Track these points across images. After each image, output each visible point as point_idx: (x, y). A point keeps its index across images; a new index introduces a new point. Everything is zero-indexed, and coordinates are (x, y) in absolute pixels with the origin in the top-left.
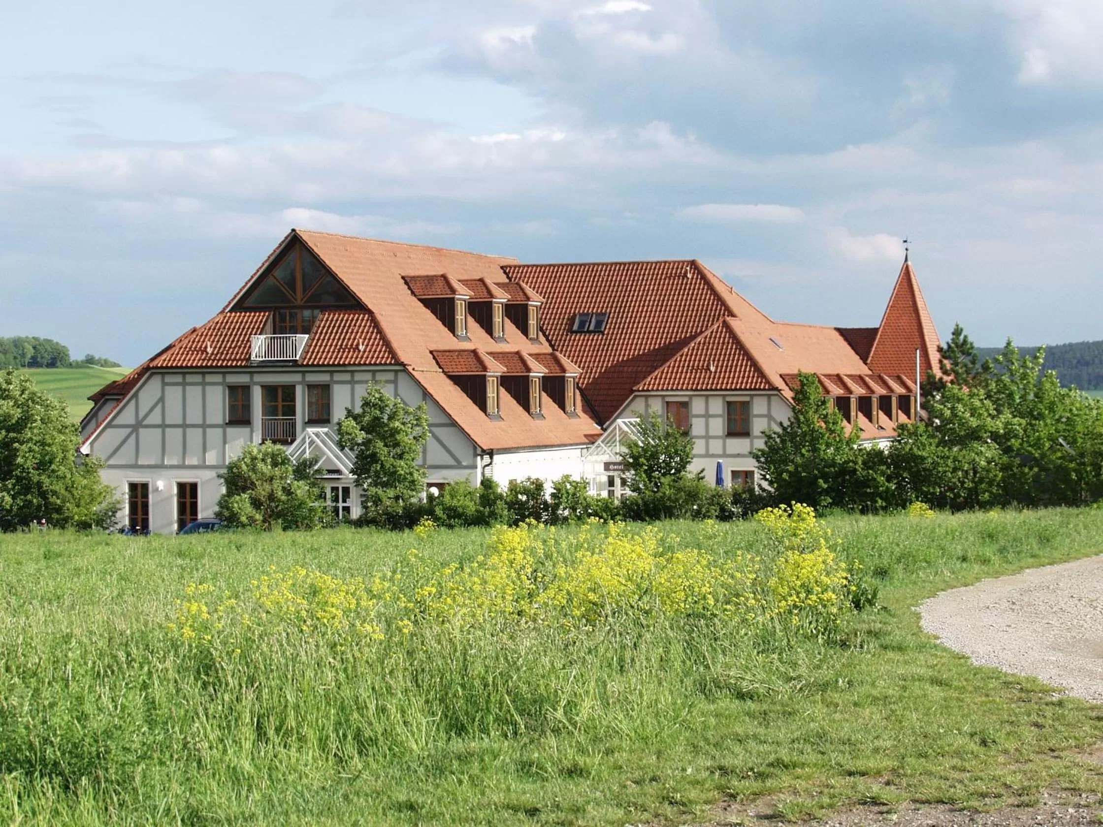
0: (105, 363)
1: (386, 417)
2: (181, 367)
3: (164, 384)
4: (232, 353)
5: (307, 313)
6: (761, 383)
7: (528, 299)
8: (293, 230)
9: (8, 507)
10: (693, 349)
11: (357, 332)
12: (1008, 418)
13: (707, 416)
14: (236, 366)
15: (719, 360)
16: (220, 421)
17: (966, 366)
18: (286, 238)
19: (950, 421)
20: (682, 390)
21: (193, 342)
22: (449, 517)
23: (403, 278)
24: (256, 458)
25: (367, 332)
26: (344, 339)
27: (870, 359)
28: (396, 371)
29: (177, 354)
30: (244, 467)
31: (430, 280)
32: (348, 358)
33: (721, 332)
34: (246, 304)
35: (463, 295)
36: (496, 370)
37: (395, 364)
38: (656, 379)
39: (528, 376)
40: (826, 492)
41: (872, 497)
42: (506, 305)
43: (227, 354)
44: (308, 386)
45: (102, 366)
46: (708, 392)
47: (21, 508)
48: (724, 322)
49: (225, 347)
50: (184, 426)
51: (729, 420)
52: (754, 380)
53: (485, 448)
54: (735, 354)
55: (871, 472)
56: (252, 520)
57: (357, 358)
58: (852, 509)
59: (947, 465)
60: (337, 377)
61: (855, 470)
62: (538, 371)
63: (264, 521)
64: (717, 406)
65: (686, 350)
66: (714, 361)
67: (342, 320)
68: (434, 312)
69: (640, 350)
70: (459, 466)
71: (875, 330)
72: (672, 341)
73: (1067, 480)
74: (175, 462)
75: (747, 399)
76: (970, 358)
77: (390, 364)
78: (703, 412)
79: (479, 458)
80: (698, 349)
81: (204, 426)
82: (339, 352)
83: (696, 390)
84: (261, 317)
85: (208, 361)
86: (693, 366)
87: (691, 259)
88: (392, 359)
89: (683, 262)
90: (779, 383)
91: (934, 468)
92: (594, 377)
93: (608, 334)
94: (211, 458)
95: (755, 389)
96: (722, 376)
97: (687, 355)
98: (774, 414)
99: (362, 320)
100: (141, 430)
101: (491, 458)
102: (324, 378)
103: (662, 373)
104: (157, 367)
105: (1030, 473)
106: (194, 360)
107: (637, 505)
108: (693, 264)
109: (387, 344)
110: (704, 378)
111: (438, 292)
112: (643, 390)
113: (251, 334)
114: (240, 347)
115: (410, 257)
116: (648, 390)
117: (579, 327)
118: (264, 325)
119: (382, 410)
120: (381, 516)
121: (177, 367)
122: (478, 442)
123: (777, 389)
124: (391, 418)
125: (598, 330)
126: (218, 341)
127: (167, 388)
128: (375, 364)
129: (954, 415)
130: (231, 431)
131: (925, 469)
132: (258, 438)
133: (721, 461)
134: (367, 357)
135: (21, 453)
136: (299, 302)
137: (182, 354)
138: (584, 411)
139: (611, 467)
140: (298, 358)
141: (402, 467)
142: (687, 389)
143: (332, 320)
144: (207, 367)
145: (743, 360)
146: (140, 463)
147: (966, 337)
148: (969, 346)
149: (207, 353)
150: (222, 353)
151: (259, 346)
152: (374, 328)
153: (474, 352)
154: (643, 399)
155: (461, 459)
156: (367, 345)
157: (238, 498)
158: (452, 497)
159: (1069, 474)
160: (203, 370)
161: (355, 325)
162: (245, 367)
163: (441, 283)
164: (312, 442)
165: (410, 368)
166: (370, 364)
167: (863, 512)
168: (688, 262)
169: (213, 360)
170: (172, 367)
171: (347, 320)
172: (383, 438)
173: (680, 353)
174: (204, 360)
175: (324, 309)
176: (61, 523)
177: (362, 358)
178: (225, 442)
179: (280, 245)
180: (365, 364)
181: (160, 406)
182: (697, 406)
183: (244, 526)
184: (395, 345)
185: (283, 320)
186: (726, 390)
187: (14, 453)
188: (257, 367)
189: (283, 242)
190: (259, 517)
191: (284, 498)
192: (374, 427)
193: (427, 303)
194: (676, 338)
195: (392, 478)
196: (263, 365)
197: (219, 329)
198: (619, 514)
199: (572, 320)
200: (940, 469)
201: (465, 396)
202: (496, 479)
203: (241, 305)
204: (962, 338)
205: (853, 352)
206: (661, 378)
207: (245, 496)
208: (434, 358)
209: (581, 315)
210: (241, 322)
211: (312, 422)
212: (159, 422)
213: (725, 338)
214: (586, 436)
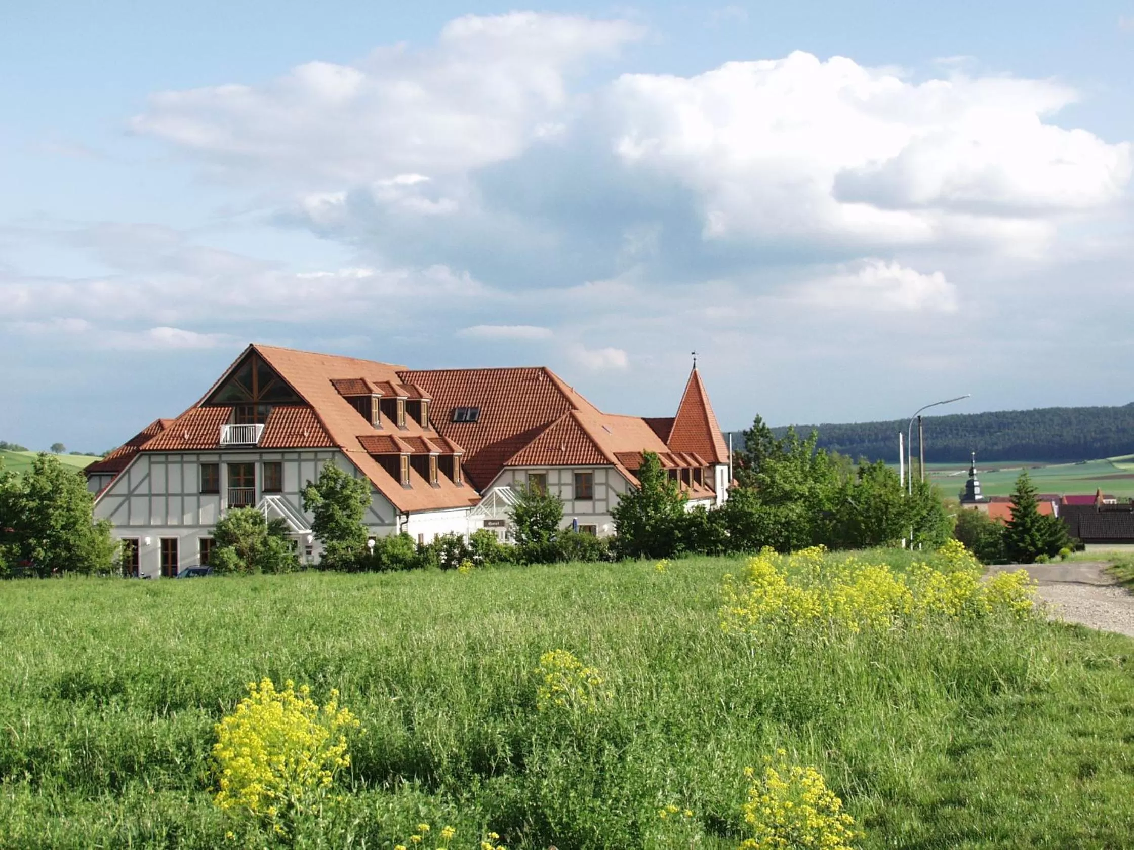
0: (16, 448)
1: (338, 486)
2: (165, 450)
3: (151, 463)
4: (205, 439)
5: (261, 408)
6: (601, 459)
7: (421, 396)
8: (251, 345)
9: (42, 558)
10: (548, 434)
11: (302, 423)
12: (811, 484)
13: (560, 484)
14: (208, 449)
15: (568, 443)
16: (195, 491)
17: (765, 446)
18: (246, 350)
19: (769, 486)
20: (541, 465)
21: (173, 430)
22: (392, 562)
23: (331, 381)
24: (240, 519)
25: (310, 423)
26: (292, 427)
27: (669, 441)
28: (333, 452)
29: (161, 439)
30: (231, 526)
31: (352, 382)
32: (296, 442)
33: (569, 421)
34: (215, 401)
35: (378, 393)
36: (407, 450)
37: (333, 447)
38: (521, 456)
39: (428, 455)
40: (680, 540)
41: (715, 543)
42: (407, 401)
43: (200, 439)
44: (264, 463)
45: (13, 450)
46: (560, 466)
47: (51, 559)
48: (571, 414)
49: (199, 434)
50: (167, 495)
51: (576, 488)
52: (595, 457)
53: (403, 510)
54: (580, 438)
55: (714, 524)
56: (236, 565)
57: (303, 442)
58: (700, 552)
59: (770, 519)
60: (287, 457)
61: (701, 523)
62: (436, 451)
63: (247, 567)
64: (567, 477)
65: (543, 435)
66: (564, 443)
67: (289, 414)
68: (355, 407)
69: (506, 434)
70: (382, 523)
71: (672, 420)
72: (530, 428)
73: (858, 529)
74: (159, 523)
75: (590, 471)
76: (767, 440)
77: (329, 446)
78: (556, 481)
79: (398, 517)
80: (551, 434)
81: (182, 495)
82: (288, 438)
83: (552, 465)
84: (226, 411)
85: (186, 444)
86: (548, 447)
87: (541, 366)
88: (330, 442)
89: (536, 369)
90: (614, 459)
91: (760, 521)
92: (471, 456)
93: (481, 423)
94: (188, 519)
95: (596, 464)
96: (575, 454)
97: (543, 439)
98: (611, 482)
99: (306, 413)
100: (133, 499)
101: (407, 517)
102: (277, 457)
103: (525, 452)
104: (145, 450)
105: (830, 524)
106: (175, 444)
107: (537, 551)
108: (543, 370)
109: (326, 431)
110: (558, 456)
111: (359, 392)
112: (511, 465)
113: (218, 424)
114: (210, 434)
115: (333, 366)
116: (515, 465)
117: (458, 418)
118: (229, 417)
119: (335, 481)
120: (338, 562)
121: (161, 450)
122: (398, 505)
123: (613, 464)
124: (343, 487)
125: (473, 420)
126: (193, 430)
127: (153, 466)
128: (317, 447)
129: (773, 482)
130: (204, 498)
131: (753, 522)
132: (225, 504)
133: (576, 518)
134: (311, 442)
135: (53, 517)
136: (255, 400)
137: (165, 440)
138: (466, 482)
139: (490, 523)
140: (256, 442)
141: (354, 525)
142: (545, 465)
143: (282, 413)
144: (185, 449)
145: (586, 442)
146: (131, 524)
147: (764, 424)
148: (766, 431)
149: (185, 439)
150: (196, 439)
151: (226, 432)
152: (315, 419)
153: (391, 437)
154: (511, 472)
155: (384, 518)
156: (310, 432)
157: (226, 550)
158: (393, 547)
159: (860, 525)
160: (181, 452)
161: (300, 417)
162: (215, 449)
163: (360, 385)
164: (269, 506)
165: (344, 450)
166: (313, 447)
167: (709, 554)
168: (539, 368)
169: (190, 444)
170: (157, 450)
171: (293, 413)
172: (338, 503)
173: (538, 437)
174: (182, 444)
175: (275, 405)
176: (86, 571)
177: (307, 442)
178: (199, 507)
179: (241, 356)
180: (309, 447)
181: (146, 481)
182: (552, 477)
183: (231, 571)
184: (332, 432)
185: (242, 411)
186: (574, 464)
187: (48, 517)
188: (225, 449)
189: (243, 353)
190: (242, 564)
191: (262, 549)
192: (329, 494)
193: (350, 400)
194: (533, 426)
195: (344, 533)
196: (230, 448)
197: (193, 421)
198: (523, 558)
199: (452, 412)
200: (765, 522)
201: (384, 470)
202: (409, 533)
203: (210, 401)
204: (761, 425)
205: (656, 436)
206: (524, 456)
207: (232, 548)
208: (360, 442)
209: (459, 409)
210: (211, 415)
211: (268, 491)
212: (147, 492)
213: (571, 425)
214: (470, 500)
